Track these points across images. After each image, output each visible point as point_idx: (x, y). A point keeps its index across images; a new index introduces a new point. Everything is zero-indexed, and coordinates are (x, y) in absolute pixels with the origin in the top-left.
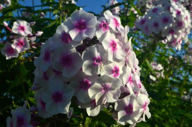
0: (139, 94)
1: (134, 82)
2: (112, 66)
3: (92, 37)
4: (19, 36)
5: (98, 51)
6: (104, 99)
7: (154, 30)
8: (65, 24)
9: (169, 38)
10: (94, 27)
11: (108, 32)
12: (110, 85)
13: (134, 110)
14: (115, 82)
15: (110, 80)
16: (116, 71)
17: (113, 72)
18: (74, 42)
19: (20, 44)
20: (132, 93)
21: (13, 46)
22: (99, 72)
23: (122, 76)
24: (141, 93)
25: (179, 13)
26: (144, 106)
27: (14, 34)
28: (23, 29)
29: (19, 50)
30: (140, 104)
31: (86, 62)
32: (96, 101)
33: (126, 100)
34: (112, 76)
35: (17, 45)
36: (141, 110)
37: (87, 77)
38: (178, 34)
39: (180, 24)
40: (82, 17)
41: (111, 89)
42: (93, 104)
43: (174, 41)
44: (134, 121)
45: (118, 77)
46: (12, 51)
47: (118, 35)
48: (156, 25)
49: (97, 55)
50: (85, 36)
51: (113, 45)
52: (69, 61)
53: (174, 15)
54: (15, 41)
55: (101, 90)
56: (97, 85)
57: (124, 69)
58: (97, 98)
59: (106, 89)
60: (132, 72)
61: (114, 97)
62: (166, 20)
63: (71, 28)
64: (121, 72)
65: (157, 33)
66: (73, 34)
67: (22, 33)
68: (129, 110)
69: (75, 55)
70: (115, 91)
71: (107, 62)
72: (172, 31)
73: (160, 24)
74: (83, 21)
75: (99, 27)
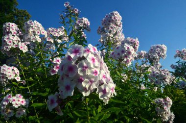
0: (109, 83)
1: (106, 78)
2: (93, 70)
3: (81, 56)
4: (56, 64)
5: (85, 63)
6: (91, 87)
7: (118, 56)
8: (69, 51)
9: (125, 59)
10: (82, 51)
11: (90, 54)
12: (93, 79)
13: (107, 91)
14: (96, 78)
15: (93, 77)
16: (96, 72)
17: (94, 73)
18: (73, 59)
19: (57, 68)
20: (105, 83)
21: (54, 69)
22: (87, 74)
23: (99, 75)
24: (110, 83)
25: (128, 48)
26: (112, 89)
27: (55, 64)
28: (58, 61)
29: (57, 70)
30: (110, 88)
31: (80, 69)
32: (87, 88)
33: (103, 87)
34: (94, 75)
35: (56, 68)
36: (111, 91)
37: (81, 76)
38: (129, 57)
39: (129, 53)
40: (77, 47)
41: (94, 82)
42: (85, 90)
43: (127, 61)
44: (108, 97)
45: (97, 75)
46: (54, 71)
47: (95, 55)
48: (119, 54)
49: (85, 65)
50: (78, 56)
51: (93, 60)
52: (71, 69)
53: (126, 49)
54: (55, 67)
55: (89, 82)
56: (86, 80)
57: (100, 72)
58: (87, 87)
59: (92, 82)
60: (105, 73)
61: (96, 86)
62: (123, 51)
63: (72, 53)
64: (98, 73)
65: (119, 57)
66: (72, 56)
67: (58, 63)
68: (104, 91)
69: (75, 66)
70: (96, 83)
71: (90, 68)
72: (126, 56)
73: (120, 53)
74: (77, 49)
75: (85, 52)
